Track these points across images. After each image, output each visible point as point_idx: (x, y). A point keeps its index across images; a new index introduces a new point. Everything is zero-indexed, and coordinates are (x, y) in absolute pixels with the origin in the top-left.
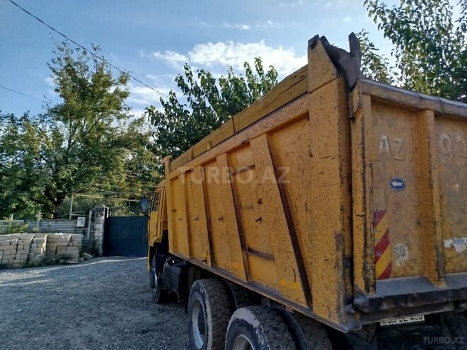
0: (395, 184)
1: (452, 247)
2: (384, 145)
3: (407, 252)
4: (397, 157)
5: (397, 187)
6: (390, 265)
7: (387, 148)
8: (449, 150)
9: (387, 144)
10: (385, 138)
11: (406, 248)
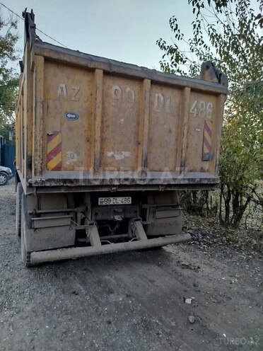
0: (69, 116)
1: (113, 156)
2: (62, 90)
3: (76, 157)
4: (73, 99)
5: (71, 118)
6: (61, 163)
7: (65, 93)
8: (119, 97)
9: (64, 89)
10: (64, 86)
11: (75, 155)
